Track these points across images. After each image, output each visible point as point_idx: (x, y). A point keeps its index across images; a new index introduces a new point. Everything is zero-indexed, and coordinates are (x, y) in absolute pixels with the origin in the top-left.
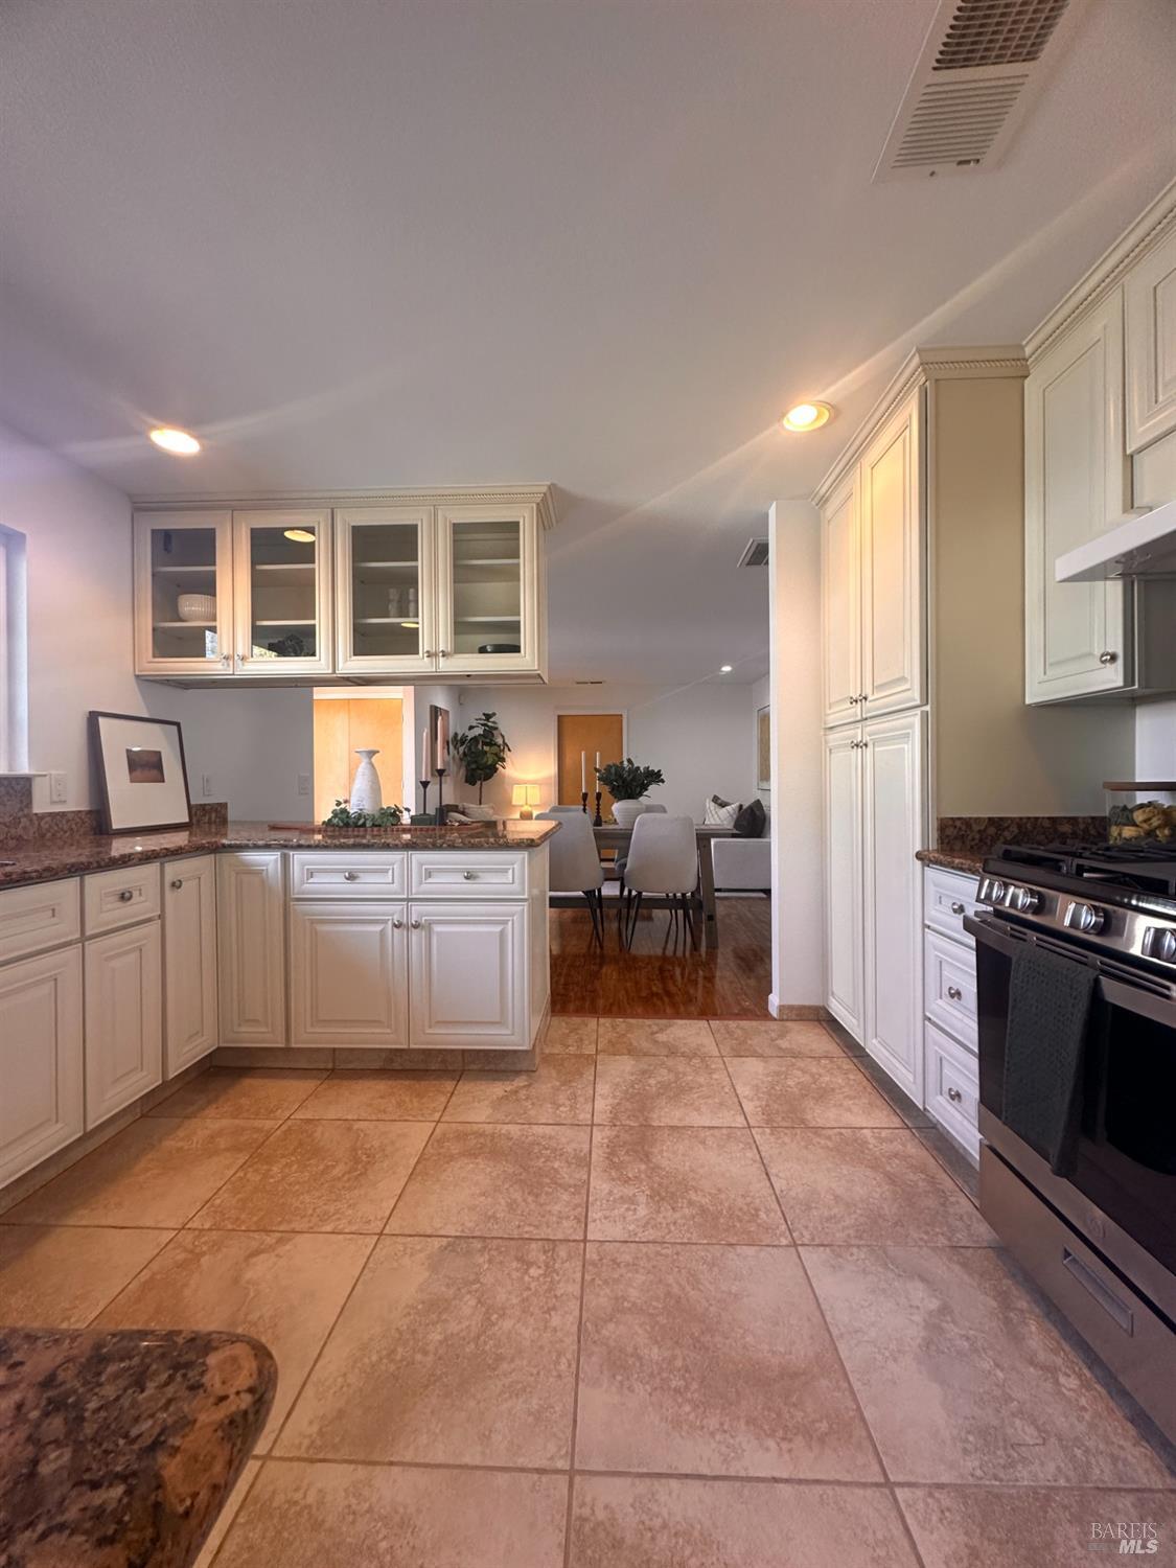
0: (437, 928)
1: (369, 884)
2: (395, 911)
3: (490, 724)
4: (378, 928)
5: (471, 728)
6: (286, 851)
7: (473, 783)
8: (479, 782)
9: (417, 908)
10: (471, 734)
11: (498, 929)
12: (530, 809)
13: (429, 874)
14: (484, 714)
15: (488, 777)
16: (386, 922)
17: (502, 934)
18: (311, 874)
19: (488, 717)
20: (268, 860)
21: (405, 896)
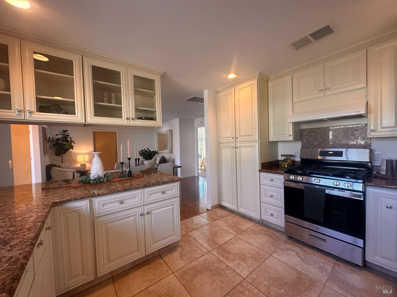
0: (153, 212)
1: (129, 203)
2: (140, 210)
3: (66, 134)
4: (133, 218)
5: (57, 135)
6: (91, 199)
7: (59, 155)
8: (61, 155)
9: (147, 207)
10: (57, 137)
11: (171, 207)
12: (84, 163)
13: (150, 195)
14: (63, 130)
15: (65, 153)
16: (136, 215)
17: (173, 208)
18: (103, 205)
19: (65, 131)
20: (83, 204)
21: (143, 204)
